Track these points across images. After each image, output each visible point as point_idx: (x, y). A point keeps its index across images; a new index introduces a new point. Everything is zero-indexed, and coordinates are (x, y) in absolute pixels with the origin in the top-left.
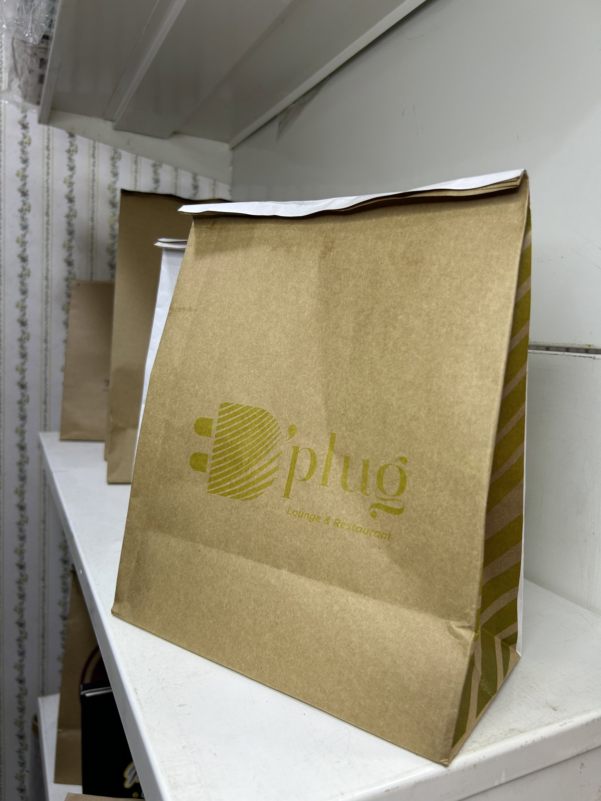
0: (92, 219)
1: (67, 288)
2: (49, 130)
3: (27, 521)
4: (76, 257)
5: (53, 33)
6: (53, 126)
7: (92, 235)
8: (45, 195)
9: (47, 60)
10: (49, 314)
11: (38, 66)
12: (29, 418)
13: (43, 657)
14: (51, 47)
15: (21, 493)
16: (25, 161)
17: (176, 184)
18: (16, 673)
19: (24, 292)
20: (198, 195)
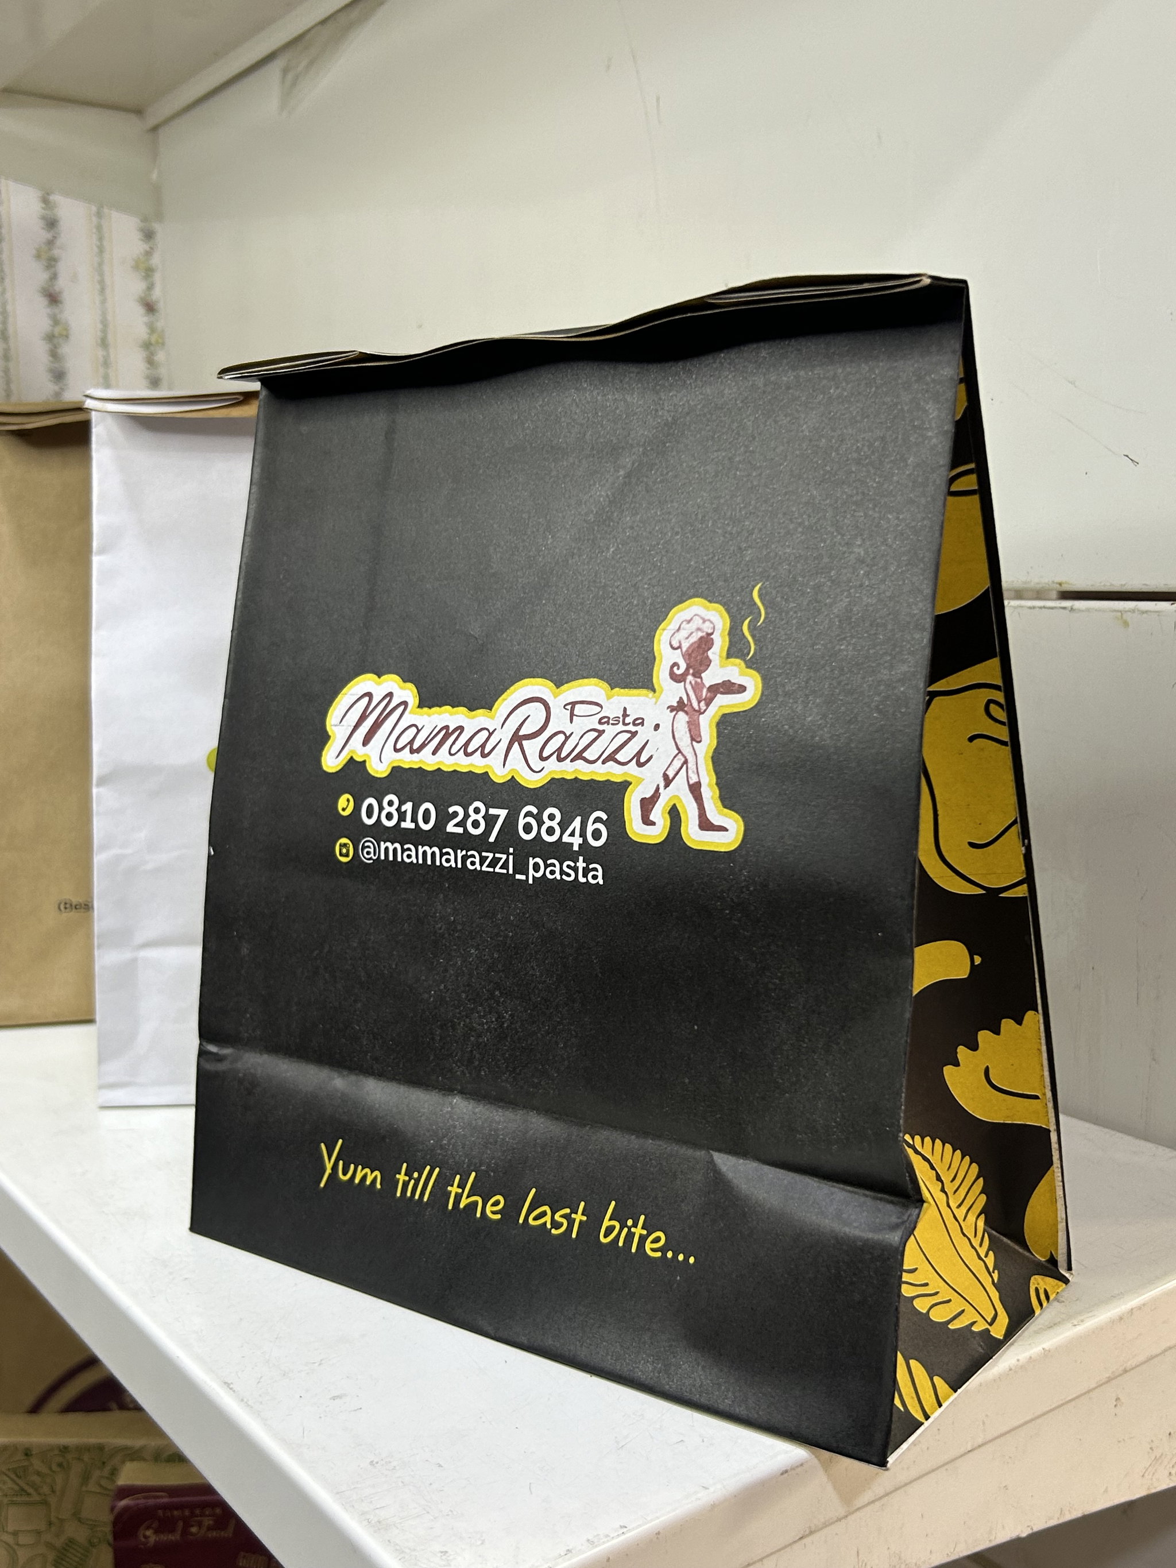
20: (58, 243)
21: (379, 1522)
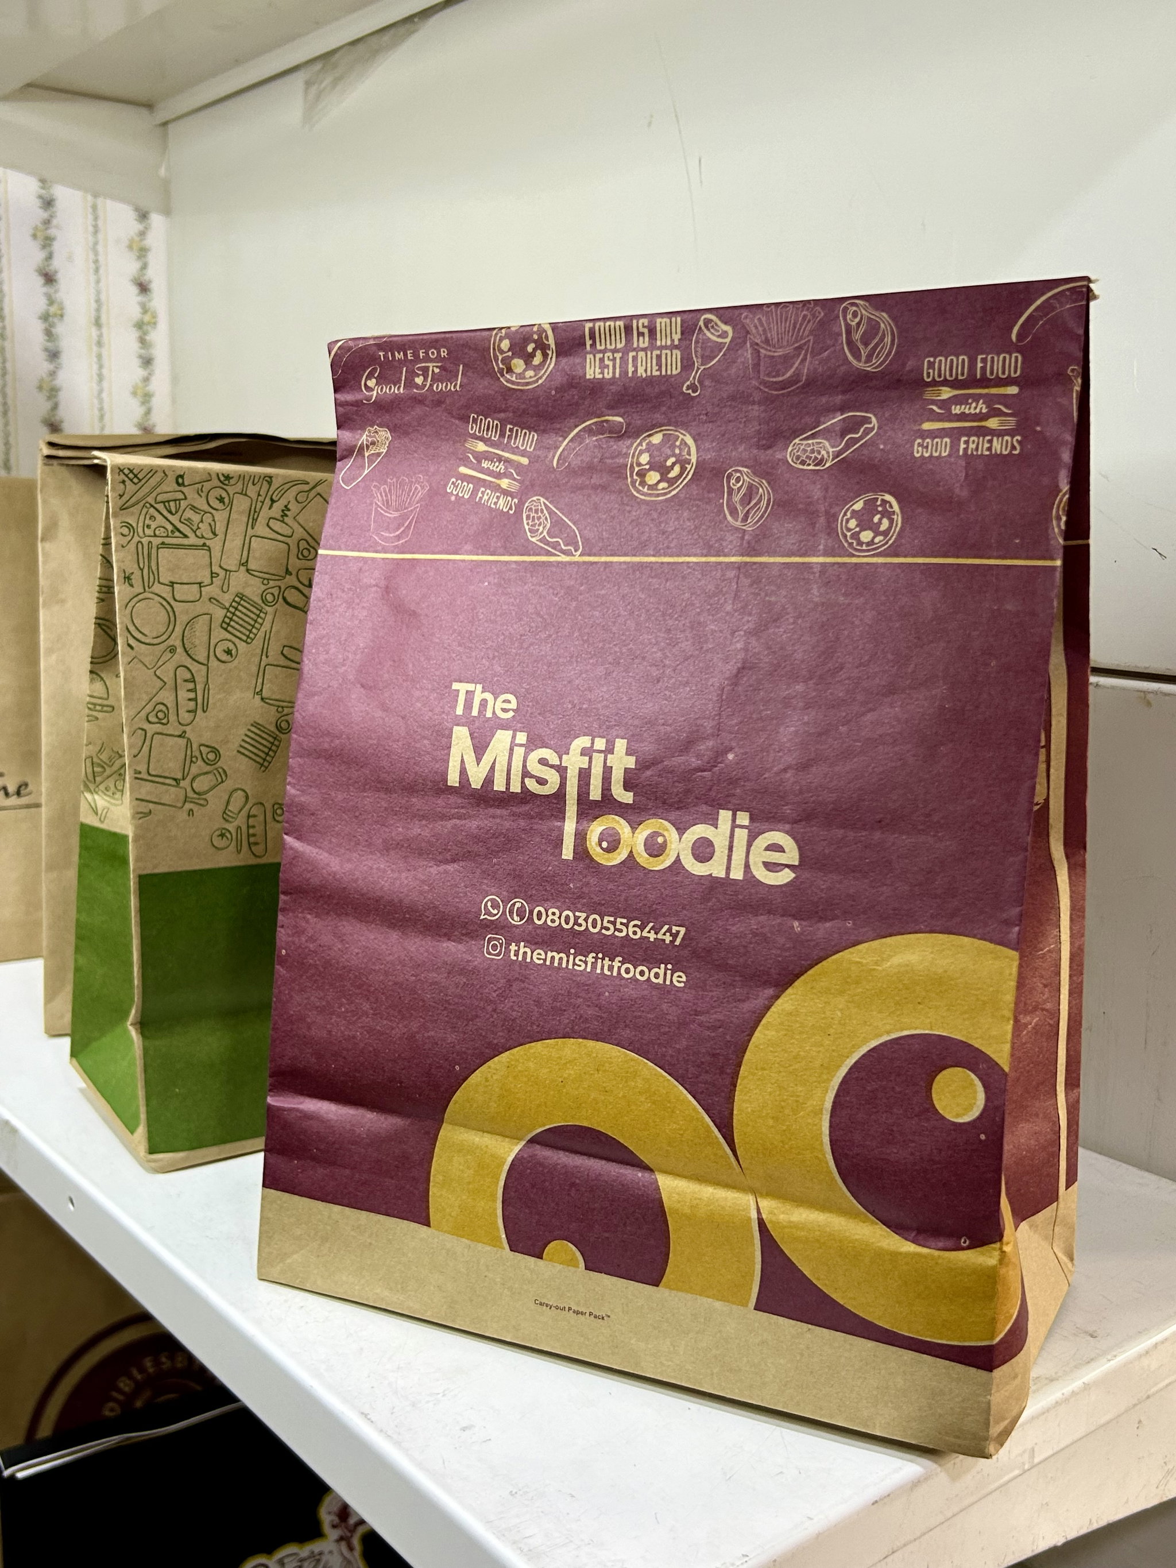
20: (55, 222)
21: (530, 1550)
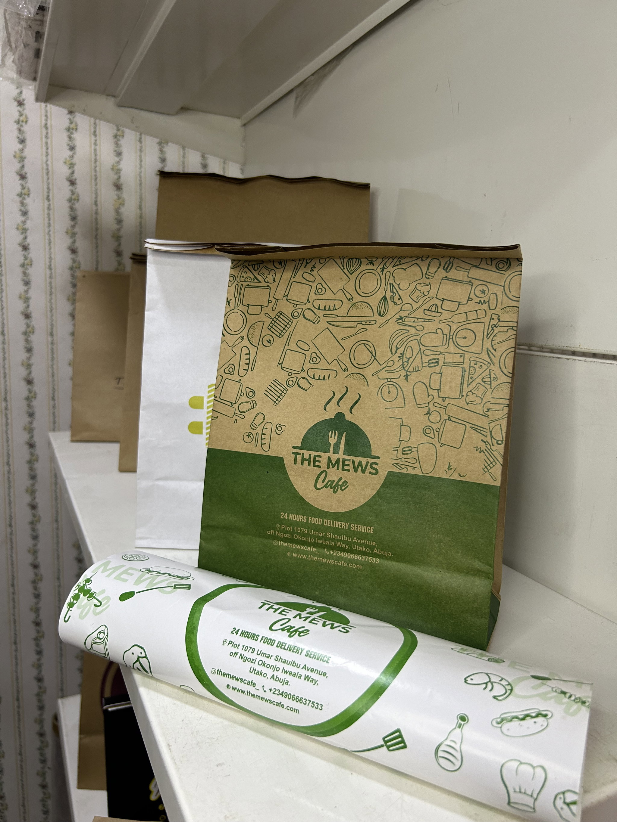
0: (96, 203)
1: (71, 277)
2: (46, 106)
3: (39, 521)
4: (81, 244)
5: (49, 4)
6: (51, 103)
7: (96, 219)
8: (45, 177)
9: (44, 33)
10: (54, 306)
11: (34, 39)
12: (37, 415)
13: (61, 655)
14: (48, 19)
15: (32, 492)
16: (22, 141)
17: (183, 163)
18: (34, 672)
19: (27, 283)
